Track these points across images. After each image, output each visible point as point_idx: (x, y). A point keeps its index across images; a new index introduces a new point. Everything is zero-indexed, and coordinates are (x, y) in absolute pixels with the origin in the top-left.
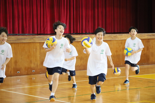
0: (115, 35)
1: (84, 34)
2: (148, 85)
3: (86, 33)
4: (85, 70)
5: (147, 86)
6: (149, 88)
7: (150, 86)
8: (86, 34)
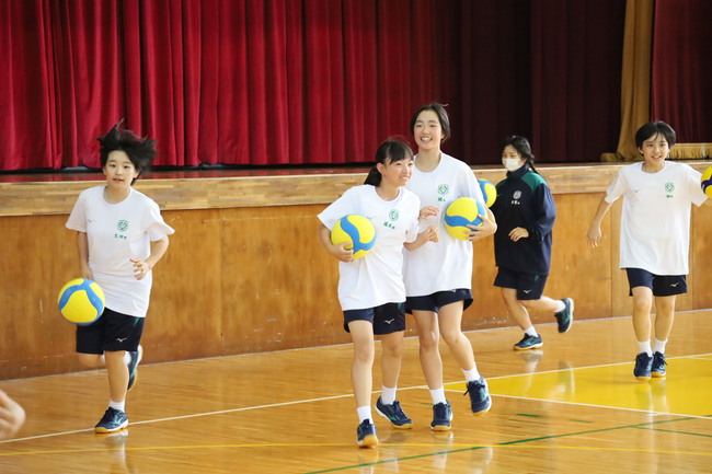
0: (351, 177)
1: (196, 169)
2: (518, 433)
3: (205, 166)
4: (199, 357)
5: (514, 437)
6: (523, 445)
7: (527, 437)
8: (204, 169)
